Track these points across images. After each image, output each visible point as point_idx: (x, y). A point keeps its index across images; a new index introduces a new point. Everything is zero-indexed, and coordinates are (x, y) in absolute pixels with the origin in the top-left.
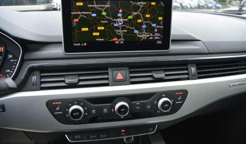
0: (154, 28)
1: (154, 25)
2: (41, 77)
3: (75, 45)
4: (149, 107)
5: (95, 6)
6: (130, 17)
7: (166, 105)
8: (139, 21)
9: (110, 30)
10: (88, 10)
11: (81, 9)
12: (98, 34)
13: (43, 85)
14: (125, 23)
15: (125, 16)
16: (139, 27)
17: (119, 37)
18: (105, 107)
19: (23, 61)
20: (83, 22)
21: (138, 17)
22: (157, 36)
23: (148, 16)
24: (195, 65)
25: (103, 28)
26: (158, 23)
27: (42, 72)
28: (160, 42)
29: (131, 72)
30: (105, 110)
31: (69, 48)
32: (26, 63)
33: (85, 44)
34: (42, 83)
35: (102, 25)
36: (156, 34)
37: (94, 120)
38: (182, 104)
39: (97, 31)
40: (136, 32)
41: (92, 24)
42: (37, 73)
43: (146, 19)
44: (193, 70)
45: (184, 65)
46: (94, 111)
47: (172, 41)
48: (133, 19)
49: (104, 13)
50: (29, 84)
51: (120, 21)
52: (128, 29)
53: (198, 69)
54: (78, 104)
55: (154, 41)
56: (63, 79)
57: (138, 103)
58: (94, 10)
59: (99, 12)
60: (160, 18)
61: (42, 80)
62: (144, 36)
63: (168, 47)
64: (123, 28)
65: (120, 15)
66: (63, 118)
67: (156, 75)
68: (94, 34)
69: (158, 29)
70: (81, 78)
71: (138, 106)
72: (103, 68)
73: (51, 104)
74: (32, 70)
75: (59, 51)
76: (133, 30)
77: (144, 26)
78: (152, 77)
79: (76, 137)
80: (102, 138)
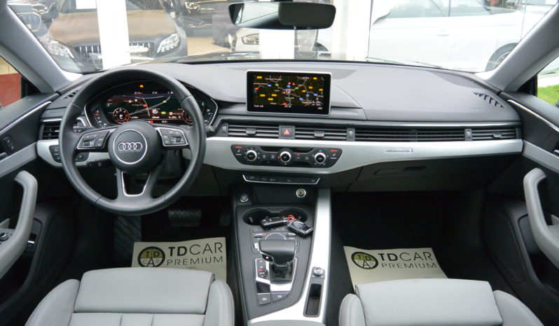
0: (316, 97)
1: (316, 95)
2: (229, 128)
3: (255, 106)
4: (307, 158)
5: (271, 79)
6: (297, 88)
7: (320, 159)
8: (304, 91)
9: (281, 97)
10: (265, 82)
11: (260, 81)
12: (272, 99)
13: (230, 134)
14: (292, 92)
15: (292, 87)
16: (303, 96)
17: (287, 102)
18: (272, 154)
19: (218, 114)
20: (262, 90)
21: (302, 88)
22: (318, 103)
23: (311, 88)
24: (354, 130)
25: (275, 95)
26: (319, 93)
27: (230, 124)
28: (320, 108)
29: (296, 130)
30: (273, 157)
31: (250, 108)
32: (219, 116)
33: (263, 106)
34: (229, 132)
35: (275, 93)
36: (318, 102)
37: (264, 163)
38: (336, 161)
39: (272, 97)
40: (301, 99)
41: (268, 92)
42: (227, 124)
43: (309, 90)
44: (351, 132)
45: (343, 128)
46: (264, 156)
47: (332, 107)
48: (299, 89)
49: (277, 85)
50: (220, 131)
51: (288, 91)
52: (295, 97)
53: (356, 133)
54: (254, 149)
55: (316, 107)
56: (244, 130)
57: (298, 154)
58: (270, 82)
59: (273, 84)
60: (321, 90)
61: (230, 130)
62: (308, 103)
63: (327, 113)
64: (291, 96)
65: (289, 86)
66: (242, 159)
67: (317, 135)
68: (269, 99)
69: (319, 98)
70: (258, 131)
71: (298, 156)
72: (275, 125)
73: (234, 148)
74: (223, 122)
75: (243, 109)
76: (298, 98)
77: (308, 96)
78: (313, 135)
79: (251, 178)
80: (272, 181)
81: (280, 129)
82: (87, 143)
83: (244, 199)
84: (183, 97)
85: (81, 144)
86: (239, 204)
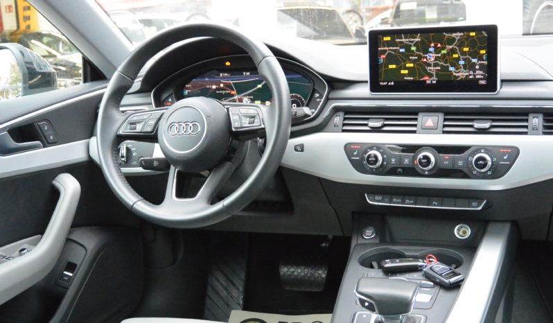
0: (474, 64)
1: (474, 60)
2: (345, 119)
3: (382, 84)
4: (460, 163)
5: (404, 40)
6: (444, 52)
7: (481, 162)
8: (455, 56)
9: (421, 67)
10: (395, 44)
11: (388, 44)
12: (406, 72)
13: (345, 128)
14: (436, 59)
15: (437, 50)
16: (455, 63)
17: (430, 75)
18: (407, 157)
19: (328, 99)
20: (391, 58)
21: (453, 51)
22: (479, 74)
23: (466, 49)
24: (541, 117)
25: (412, 65)
26: (480, 58)
27: (346, 113)
28: (483, 82)
29: (445, 120)
30: (406, 161)
31: (375, 87)
32: (330, 102)
33: (393, 83)
34: (344, 125)
35: (411, 61)
36: (477, 72)
37: (393, 172)
38: (510, 166)
39: (406, 68)
40: (451, 69)
41: (399, 59)
42: (341, 114)
43: (463, 53)
44: (536, 121)
45: (522, 114)
46: (393, 160)
47: (503, 81)
48: (448, 53)
49: (413, 48)
50: (331, 125)
51: (431, 57)
52: (442, 66)
53: (545, 120)
54: (382, 154)
55: (476, 81)
56: (366, 122)
57: (447, 156)
58: (402, 45)
59: (408, 47)
60: (483, 52)
61: (346, 122)
62: (462, 74)
63: (494, 89)
64: (435, 65)
65: (431, 49)
66: (359, 166)
67: (477, 125)
68: (403, 72)
69: (480, 65)
70: (386, 122)
71: (446, 160)
72: (413, 112)
73: (349, 149)
74: (336, 110)
75: (365, 90)
76: (448, 67)
77: (462, 62)
78: (472, 126)
79: (377, 198)
80: (409, 204)
81: (420, 119)
82: (133, 126)
83: (369, 234)
84: (260, 57)
85: (126, 129)
86: (360, 241)
